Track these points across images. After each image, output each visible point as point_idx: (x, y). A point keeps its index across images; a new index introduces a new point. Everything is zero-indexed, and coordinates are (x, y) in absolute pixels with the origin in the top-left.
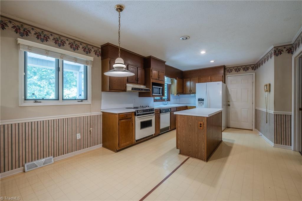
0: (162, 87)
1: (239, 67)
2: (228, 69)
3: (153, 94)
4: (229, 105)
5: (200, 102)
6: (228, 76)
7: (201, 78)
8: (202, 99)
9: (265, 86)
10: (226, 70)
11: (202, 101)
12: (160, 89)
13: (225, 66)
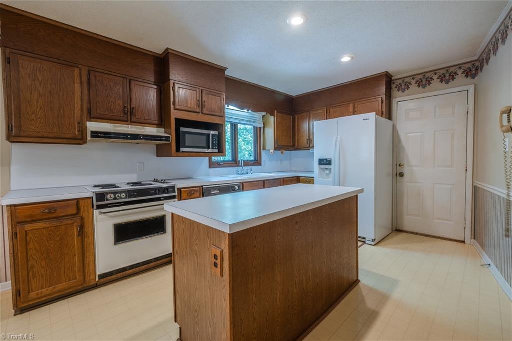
0: (217, 133)
1: (428, 75)
2: (400, 81)
3: (182, 150)
4: (401, 175)
5: (323, 167)
6: (398, 99)
7: (331, 110)
8: (326, 160)
9: (503, 113)
10: (394, 86)
11: (327, 164)
12: (209, 135)
13: (393, 77)
